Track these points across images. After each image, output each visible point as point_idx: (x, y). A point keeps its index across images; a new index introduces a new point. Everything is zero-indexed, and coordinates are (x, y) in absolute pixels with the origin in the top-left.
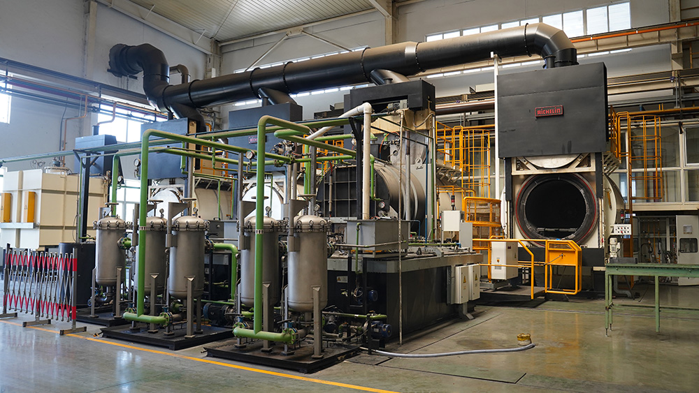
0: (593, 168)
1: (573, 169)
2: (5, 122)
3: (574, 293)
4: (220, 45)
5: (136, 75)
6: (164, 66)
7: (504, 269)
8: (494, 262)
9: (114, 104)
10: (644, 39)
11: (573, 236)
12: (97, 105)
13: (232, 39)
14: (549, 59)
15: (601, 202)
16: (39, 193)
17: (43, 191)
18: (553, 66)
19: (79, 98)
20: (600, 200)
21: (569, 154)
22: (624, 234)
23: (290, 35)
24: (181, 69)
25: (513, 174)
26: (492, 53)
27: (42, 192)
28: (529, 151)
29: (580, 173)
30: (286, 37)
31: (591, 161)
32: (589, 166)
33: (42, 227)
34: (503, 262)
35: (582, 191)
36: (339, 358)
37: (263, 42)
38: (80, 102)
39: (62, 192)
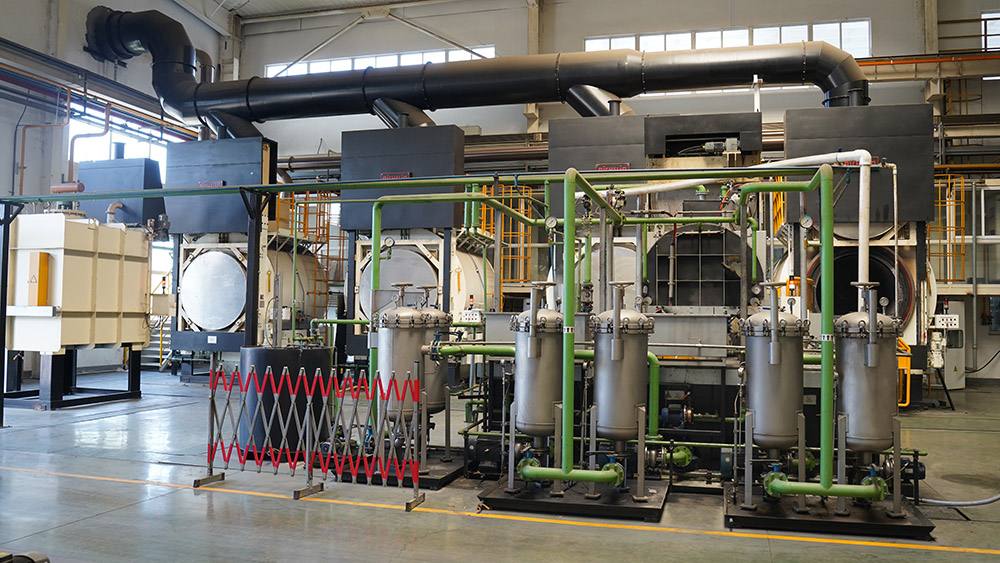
0: (913, 241)
1: (888, 242)
3: (905, 405)
4: (242, 23)
5: (124, 61)
9: (108, 109)
10: (896, 73)
13: (264, 16)
16: (60, 256)
17: (67, 252)
20: (922, 283)
21: (884, 222)
22: (950, 327)
23: (367, 18)
26: (756, 77)
27: (65, 254)
29: (893, 247)
30: (361, 20)
31: (911, 232)
32: (907, 238)
33: (66, 314)
37: (318, 24)
39: (91, 254)
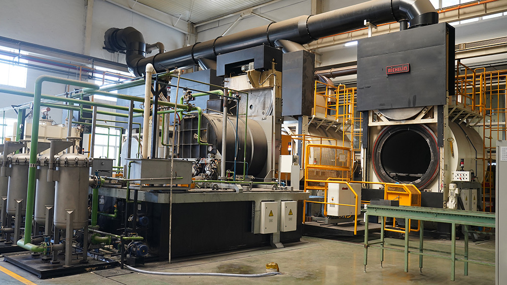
0: (435, 120)
1: (419, 121)
2: (23, 87)
4: (195, 26)
6: (141, 44)
7: (337, 207)
8: (330, 201)
9: (103, 73)
11: (419, 181)
12: (90, 74)
13: (203, 22)
14: (402, 22)
15: (442, 151)
18: (406, 28)
19: (75, 69)
20: (441, 149)
21: (415, 107)
22: (462, 180)
23: (243, 16)
24: (159, 45)
25: (369, 125)
26: (365, 21)
28: (381, 105)
29: (426, 124)
30: (240, 18)
31: (434, 113)
32: (433, 117)
34: (336, 201)
35: (428, 140)
36: (88, 269)
37: (225, 22)
38: (77, 71)
